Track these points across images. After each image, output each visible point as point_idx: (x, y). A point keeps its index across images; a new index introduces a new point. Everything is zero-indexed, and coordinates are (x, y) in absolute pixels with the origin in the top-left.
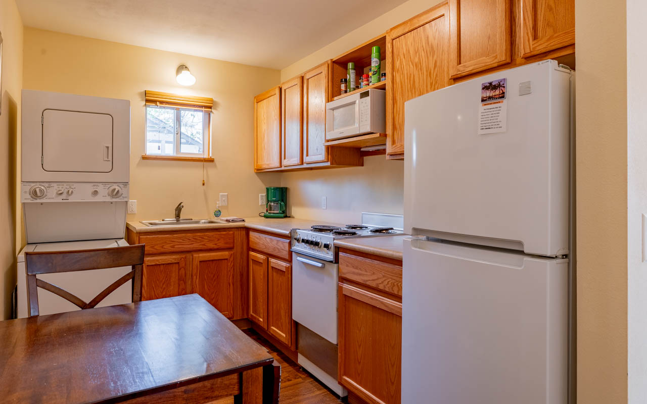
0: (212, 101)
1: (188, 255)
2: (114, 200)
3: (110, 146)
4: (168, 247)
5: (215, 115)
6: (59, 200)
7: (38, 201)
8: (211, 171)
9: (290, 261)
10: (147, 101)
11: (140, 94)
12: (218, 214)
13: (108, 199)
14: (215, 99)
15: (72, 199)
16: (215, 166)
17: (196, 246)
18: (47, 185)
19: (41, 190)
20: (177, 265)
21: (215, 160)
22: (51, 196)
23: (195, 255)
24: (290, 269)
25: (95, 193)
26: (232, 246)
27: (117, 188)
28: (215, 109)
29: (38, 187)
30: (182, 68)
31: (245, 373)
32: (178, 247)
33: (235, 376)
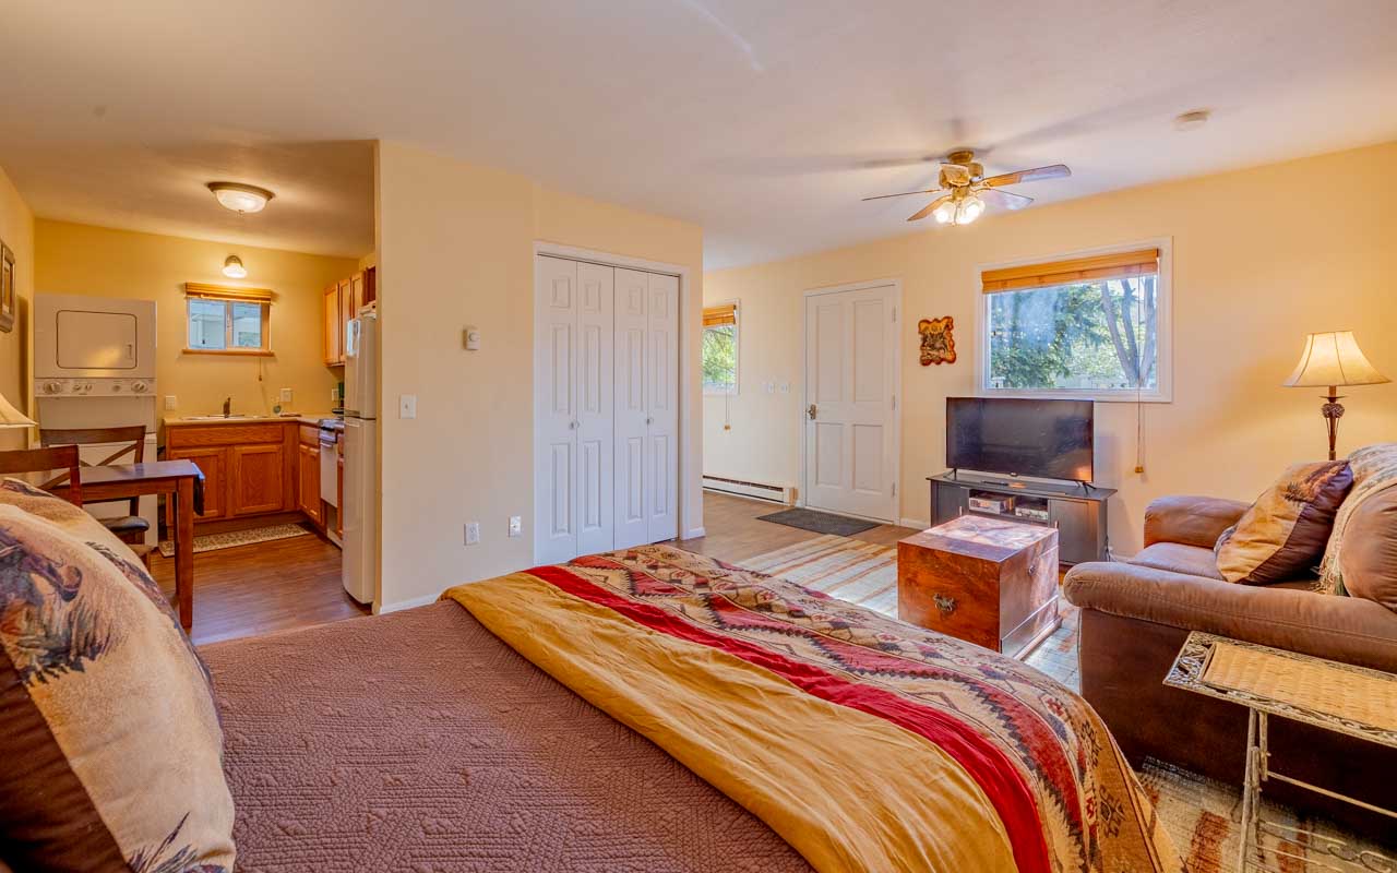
0: (272, 293)
1: (229, 448)
2: (138, 395)
3: (133, 344)
4: (203, 441)
5: (275, 309)
6: (76, 394)
7: (54, 395)
8: (271, 367)
9: (319, 447)
10: (188, 293)
11: (181, 286)
12: (277, 409)
13: (133, 394)
14: (275, 291)
15: (90, 394)
16: (275, 361)
17: (239, 439)
18: (62, 381)
19: (55, 386)
20: (215, 458)
21: (276, 354)
22: (68, 390)
23: (237, 448)
24: (319, 454)
25: (117, 388)
26: (280, 439)
27: (142, 384)
28: (274, 301)
29: (52, 383)
30: (233, 259)
31: (180, 481)
32: (216, 441)
33: (173, 483)
